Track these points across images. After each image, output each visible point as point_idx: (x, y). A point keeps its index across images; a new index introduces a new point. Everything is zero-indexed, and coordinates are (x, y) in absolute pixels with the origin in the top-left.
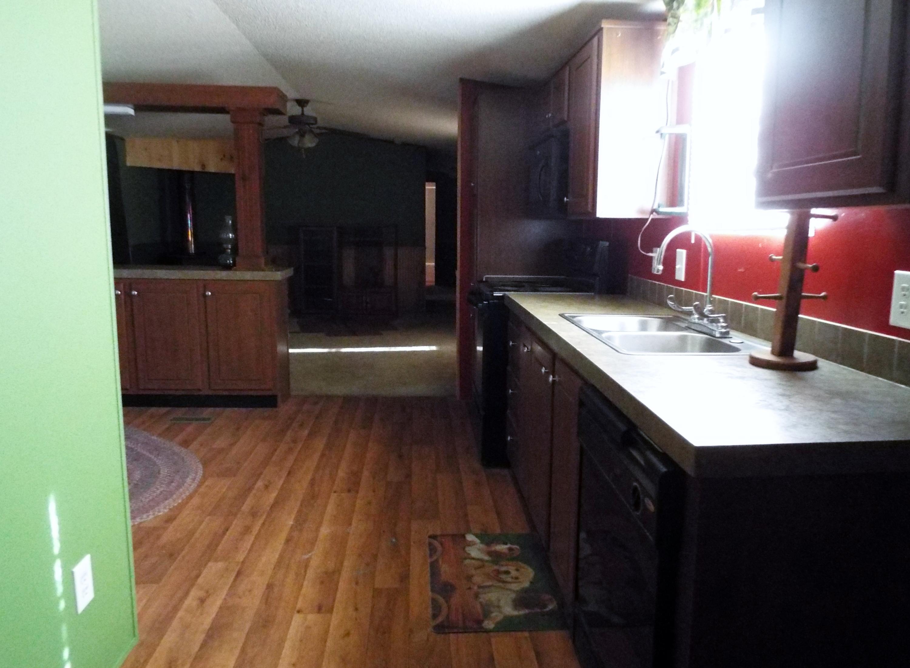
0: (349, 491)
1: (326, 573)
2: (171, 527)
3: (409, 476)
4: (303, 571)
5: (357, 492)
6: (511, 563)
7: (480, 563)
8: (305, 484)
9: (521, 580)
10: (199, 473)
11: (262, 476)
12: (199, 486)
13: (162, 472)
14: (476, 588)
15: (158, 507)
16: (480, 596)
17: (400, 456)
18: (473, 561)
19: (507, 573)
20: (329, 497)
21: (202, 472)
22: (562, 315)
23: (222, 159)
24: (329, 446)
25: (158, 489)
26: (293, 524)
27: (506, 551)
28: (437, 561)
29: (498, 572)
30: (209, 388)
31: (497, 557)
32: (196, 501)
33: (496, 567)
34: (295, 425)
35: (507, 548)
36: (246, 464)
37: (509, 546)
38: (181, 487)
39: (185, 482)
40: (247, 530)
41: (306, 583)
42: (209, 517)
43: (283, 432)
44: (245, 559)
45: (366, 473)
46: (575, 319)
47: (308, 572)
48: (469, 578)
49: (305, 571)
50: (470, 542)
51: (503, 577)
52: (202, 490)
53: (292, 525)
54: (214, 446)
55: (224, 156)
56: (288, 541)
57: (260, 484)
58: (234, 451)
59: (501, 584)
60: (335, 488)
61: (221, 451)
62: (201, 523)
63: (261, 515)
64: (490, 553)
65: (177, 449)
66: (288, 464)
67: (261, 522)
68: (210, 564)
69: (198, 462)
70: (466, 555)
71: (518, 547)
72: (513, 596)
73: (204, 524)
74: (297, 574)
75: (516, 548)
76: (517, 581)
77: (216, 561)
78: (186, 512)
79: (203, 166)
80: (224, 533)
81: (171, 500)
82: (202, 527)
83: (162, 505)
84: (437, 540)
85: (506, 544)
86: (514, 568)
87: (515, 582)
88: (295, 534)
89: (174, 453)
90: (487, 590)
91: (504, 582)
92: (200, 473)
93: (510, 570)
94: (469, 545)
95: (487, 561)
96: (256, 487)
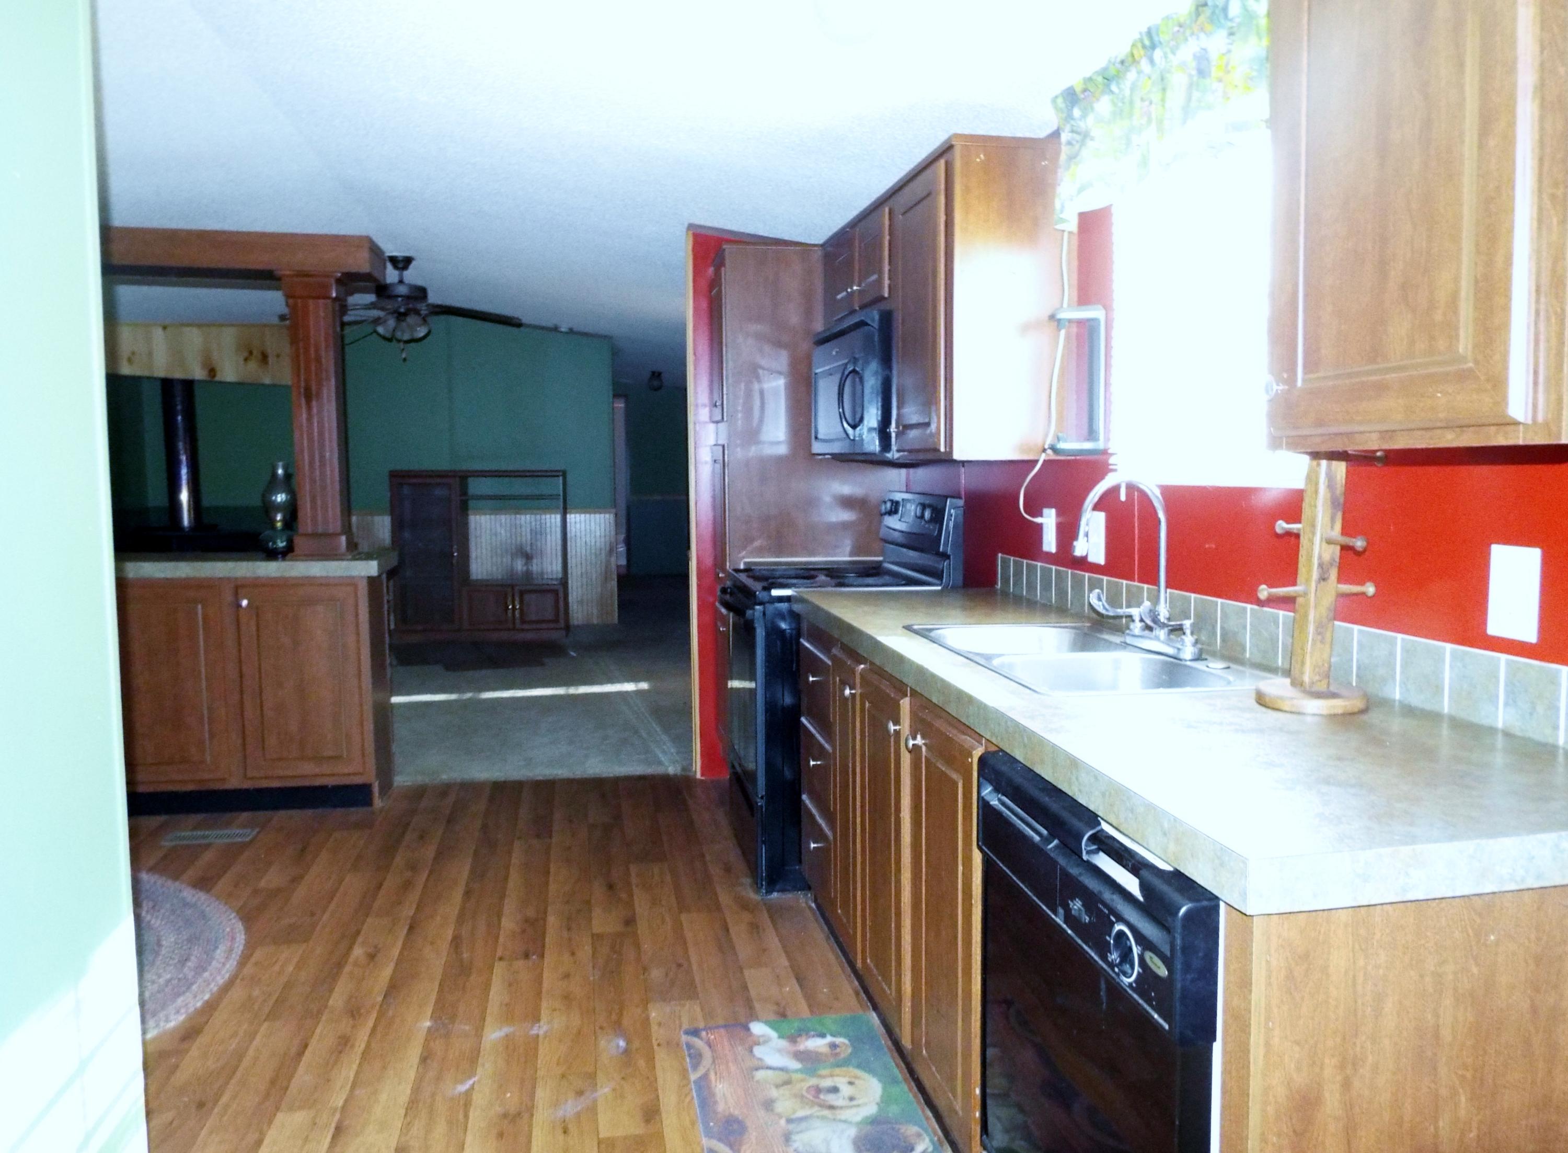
0: (527, 956)
1: (505, 1116)
2: (195, 1051)
3: (630, 921)
4: (461, 1116)
5: (542, 956)
6: (837, 1071)
7: (783, 1076)
8: (444, 946)
9: (860, 1102)
10: (238, 939)
11: (360, 939)
12: (242, 963)
13: (164, 943)
14: (783, 1122)
15: (165, 1012)
16: (794, 1137)
17: (611, 887)
18: (770, 1072)
19: (835, 1090)
20: (491, 968)
21: (243, 937)
22: (908, 628)
23: (246, 360)
24: (478, 874)
25: (160, 976)
26: (432, 1027)
27: (825, 1050)
28: (705, 1076)
29: (818, 1090)
30: (245, 776)
31: (810, 1061)
32: (237, 994)
33: (813, 1081)
34: (409, 837)
35: (827, 1044)
36: (326, 917)
37: (829, 1039)
38: (205, 970)
39: (213, 958)
40: (344, 1042)
41: (469, 1138)
42: (266, 1025)
43: (388, 850)
44: (346, 1101)
45: (552, 920)
46: (933, 634)
47: (471, 1114)
48: (768, 1105)
49: (466, 1116)
50: (759, 1037)
51: (831, 1099)
52: (248, 970)
53: (429, 1029)
54: (263, 884)
55: (251, 353)
56: (425, 1059)
57: (358, 952)
58: (301, 891)
59: (826, 1112)
60: (499, 953)
61: (274, 894)
62: (252, 1036)
63: (368, 1012)
64: (799, 1056)
65: (189, 894)
66: (408, 911)
67: (370, 1024)
68: (280, 1116)
69: (235, 917)
70: (756, 1063)
71: (846, 1041)
72: (852, 1132)
73: (258, 1038)
74: (450, 1123)
75: (844, 1044)
76: (854, 1103)
77: (291, 1109)
78: (220, 1016)
79: (212, 372)
80: (301, 1054)
81: (188, 994)
82: (255, 1043)
83: (171, 1009)
84: (701, 1039)
85: (823, 1036)
86: (846, 1080)
87: (851, 1107)
88: (438, 1046)
89: (186, 904)
90: (804, 1125)
91: (832, 1107)
92: (241, 938)
93: (838, 1085)
94: (759, 1044)
95: (796, 1071)
96: (351, 959)
